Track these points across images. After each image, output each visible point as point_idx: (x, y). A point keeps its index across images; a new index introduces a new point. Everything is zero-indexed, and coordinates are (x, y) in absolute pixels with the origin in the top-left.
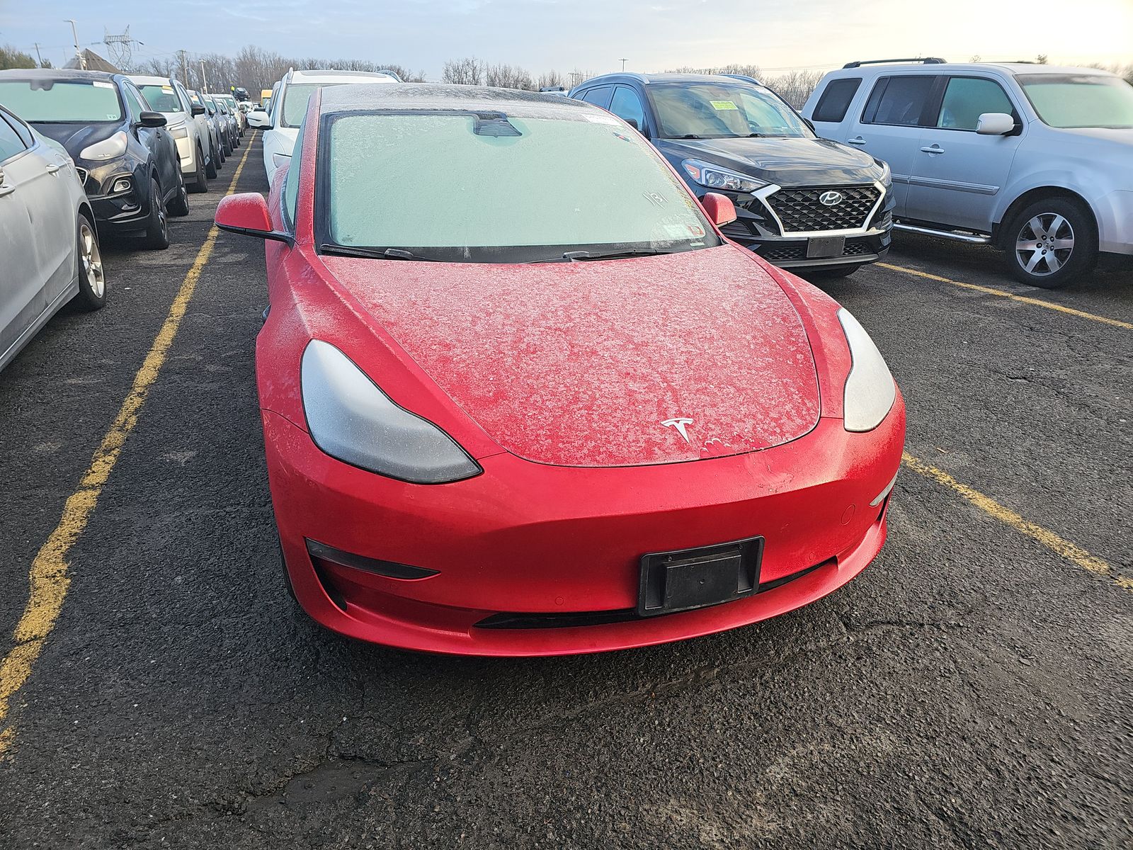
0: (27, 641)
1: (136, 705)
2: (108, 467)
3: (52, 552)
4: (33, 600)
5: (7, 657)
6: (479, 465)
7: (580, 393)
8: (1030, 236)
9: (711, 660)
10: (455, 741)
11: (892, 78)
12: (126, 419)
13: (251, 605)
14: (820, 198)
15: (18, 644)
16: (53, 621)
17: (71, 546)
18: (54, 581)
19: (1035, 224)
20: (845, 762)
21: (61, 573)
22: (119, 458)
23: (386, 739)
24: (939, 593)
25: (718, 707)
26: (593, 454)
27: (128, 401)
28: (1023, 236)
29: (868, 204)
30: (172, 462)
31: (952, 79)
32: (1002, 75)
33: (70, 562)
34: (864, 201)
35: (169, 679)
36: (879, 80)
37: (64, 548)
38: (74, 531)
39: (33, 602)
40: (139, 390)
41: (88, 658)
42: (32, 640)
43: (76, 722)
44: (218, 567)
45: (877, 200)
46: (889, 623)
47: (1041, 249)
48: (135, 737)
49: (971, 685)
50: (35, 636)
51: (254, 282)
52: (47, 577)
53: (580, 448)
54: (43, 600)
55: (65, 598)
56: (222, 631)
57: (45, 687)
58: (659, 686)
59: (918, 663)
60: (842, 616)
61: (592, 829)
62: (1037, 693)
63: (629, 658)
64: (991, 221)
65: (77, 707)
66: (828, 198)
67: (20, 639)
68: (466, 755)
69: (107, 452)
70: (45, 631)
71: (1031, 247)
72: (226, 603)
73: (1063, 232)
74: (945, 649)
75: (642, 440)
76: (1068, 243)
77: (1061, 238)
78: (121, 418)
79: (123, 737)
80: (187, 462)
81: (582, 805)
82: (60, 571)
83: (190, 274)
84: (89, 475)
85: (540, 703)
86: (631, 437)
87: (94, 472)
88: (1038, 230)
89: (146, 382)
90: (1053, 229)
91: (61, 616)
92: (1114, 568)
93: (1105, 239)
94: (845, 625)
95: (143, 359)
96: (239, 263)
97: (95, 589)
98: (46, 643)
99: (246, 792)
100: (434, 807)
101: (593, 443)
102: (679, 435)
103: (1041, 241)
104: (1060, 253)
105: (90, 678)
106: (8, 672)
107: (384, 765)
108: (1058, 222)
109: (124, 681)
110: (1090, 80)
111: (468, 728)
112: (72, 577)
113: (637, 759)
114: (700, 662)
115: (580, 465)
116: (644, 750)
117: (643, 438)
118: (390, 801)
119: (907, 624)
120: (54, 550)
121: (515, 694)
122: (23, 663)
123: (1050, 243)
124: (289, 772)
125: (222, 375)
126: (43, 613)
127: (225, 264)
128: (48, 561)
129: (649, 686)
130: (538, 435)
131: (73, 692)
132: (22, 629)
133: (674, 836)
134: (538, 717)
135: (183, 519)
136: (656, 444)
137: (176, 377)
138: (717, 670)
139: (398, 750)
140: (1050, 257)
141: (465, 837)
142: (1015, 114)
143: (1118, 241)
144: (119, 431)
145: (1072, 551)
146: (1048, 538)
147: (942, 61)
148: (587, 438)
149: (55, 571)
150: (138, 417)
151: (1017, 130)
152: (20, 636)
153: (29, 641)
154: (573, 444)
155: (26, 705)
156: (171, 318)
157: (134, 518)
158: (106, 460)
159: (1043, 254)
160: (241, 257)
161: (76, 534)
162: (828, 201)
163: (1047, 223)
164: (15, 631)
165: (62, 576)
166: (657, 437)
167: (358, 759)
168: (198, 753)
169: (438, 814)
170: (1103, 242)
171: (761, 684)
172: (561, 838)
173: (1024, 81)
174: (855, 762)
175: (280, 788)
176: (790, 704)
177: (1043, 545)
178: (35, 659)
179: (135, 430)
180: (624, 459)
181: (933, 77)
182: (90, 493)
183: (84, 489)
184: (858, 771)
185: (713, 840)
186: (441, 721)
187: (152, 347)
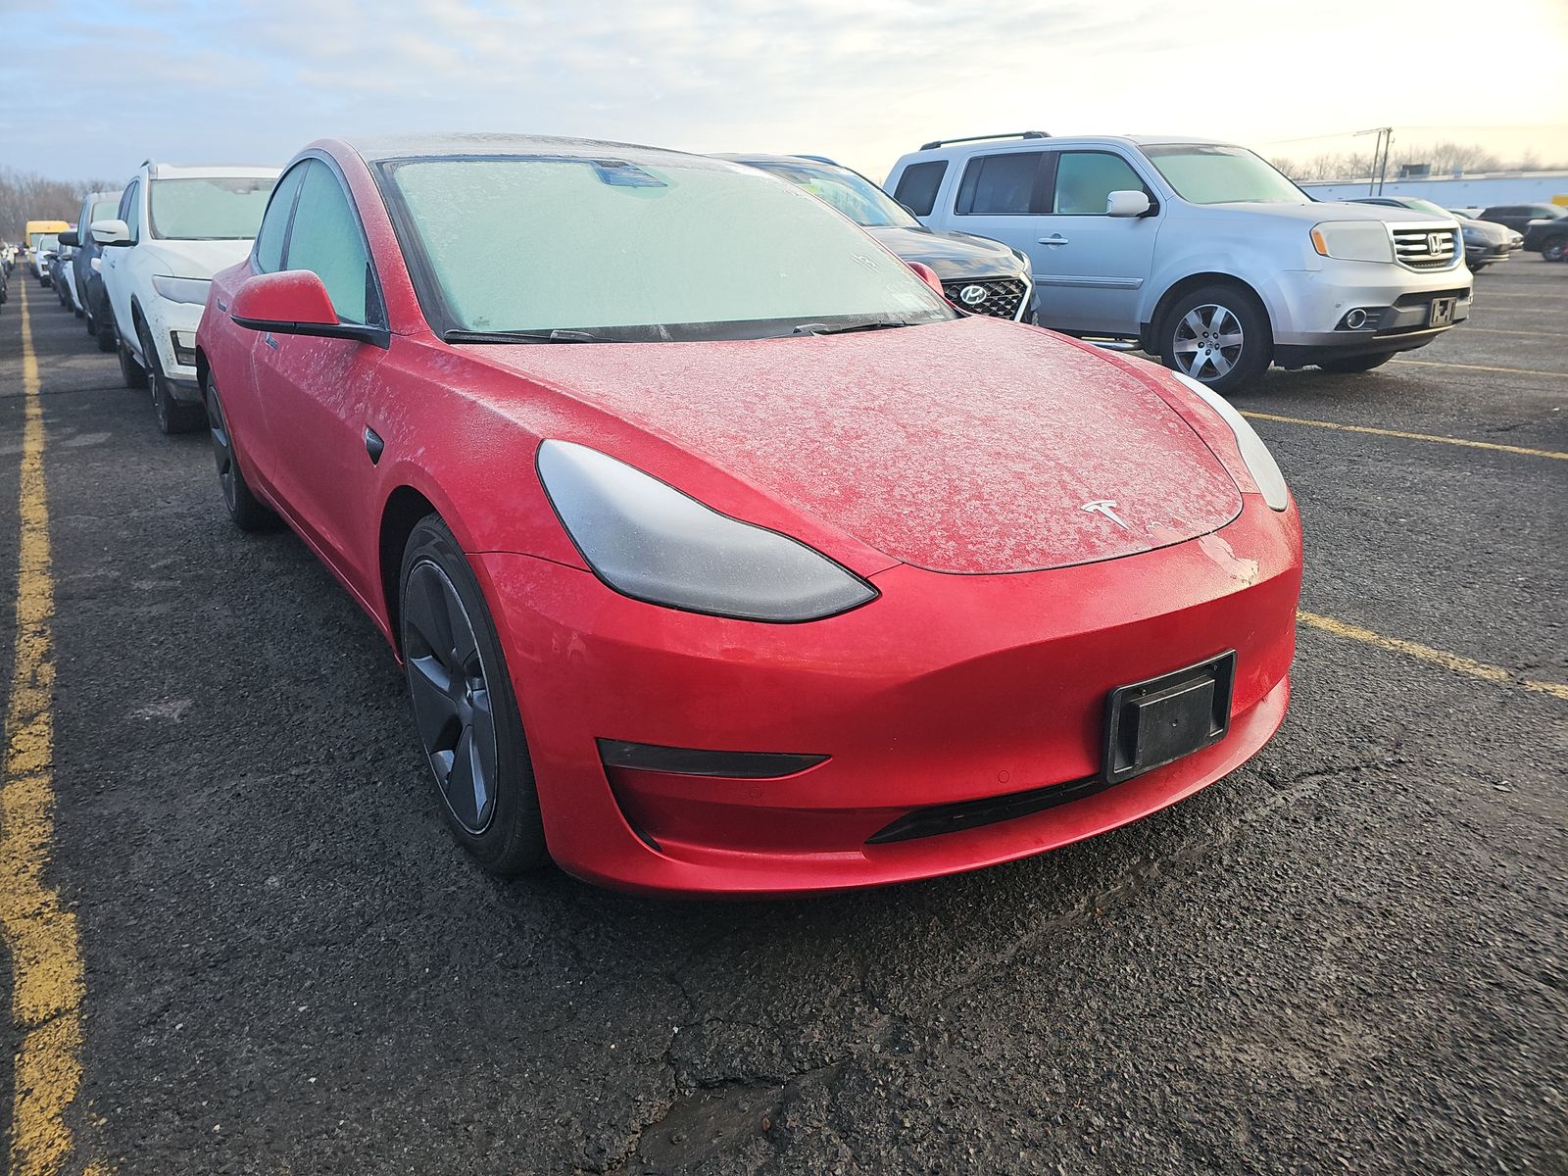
0: (45, 1022)
1: (313, 1080)
2: (44, 742)
3: (14, 878)
4: (20, 956)
5: (22, 1053)
6: (871, 586)
7: (954, 480)
8: (1189, 334)
9: (1142, 854)
10: (867, 1026)
11: (987, 157)
12: (34, 671)
13: (421, 899)
14: (962, 295)
15: (31, 1029)
16: (79, 981)
17: (45, 864)
18: (43, 921)
19: (1193, 319)
20: (1397, 942)
21: (49, 906)
22: (55, 724)
23: (760, 1044)
24: (1349, 729)
25: (1195, 909)
26: (1020, 552)
27: (21, 646)
28: (1180, 334)
29: (1015, 301)
30: (156, 719)
31: (1062, 155)
32: (1124, 146)
33: (59, 888)
34: (1010, 297)
35: (347, 1029)
36: (971, 160)
37: (33, 869)
38: (37, 841)
39: (21, 959)
40: (32, 627)
41: (181, 1025)
42: (54, 1017)
43: (217, 1127)
44: (331, 853)
45: (1023, 296)
46: (1317, 773)
47: (1204, 349)
48: (340, 1128)
49: (1466, 825)
50: (57, 1010)
51: (145, 467)
52: (26, 917)
53: (1000, 548)
54: (39, 952)
55: (80, 942)
56: (395, 942)
57: (124, 1085)
58: (1097, 898)
59: (1388, 811)
60: (1260, 773)
61: (1145, 1098)
62: (1542, 820)
63: (1036, 871)
64: (1138, 320)
65: (204, 1104)
66: (970, 294)
67: (31, 1020)
68: (896, 1041)
69: (28, 719)
70: (72, 998)
71: (1192, 348)
72: (378, 902)
73: (1228, 326)
74: (1405, 790)
75: (1072, 531)
76: (1236, 338)
77: (1226, 334)
78: (25, 669)
79: (319, 1133)
80: (182, 716)
81: (1110, 1071)
82: (46, 904)
83: (25, 465)
84: (13, 757)
85: (953, 950)
86: (1056, 529)
87: (20, 751)
88: (1198, 326)
89: (37, 616)
90: (1216, 324)
91: (89, 970)
92: (1513, 673)
93: (1280, 330)
94: (1271, 783)
95: (15, 584)
96: (102, 446)
97: (128, 920)
98: (85, 1017)
99: (583, 1170)
100: (902, 1122)
101: (1013, 541)
102: (1113, 522)
103: (1204, 340)
104: (1228, 352)
105: (201, 1055)
106: (37, 1075)
107: (777, 1082)
108: (1220, 314)
109: (267, 1047)
110: (1218, 149)
111: (874, 1004)
112: (73, 909)
113: (1139, 995)
114: (1129, 859)
115: (1011, 571)
116: (1141, 981)
117: (1071, 529)
118: (827, 1131)
119: (1339, 770)
120: (16, 875)
121: (911, 946)
122: (59, 1056)
123: (1214, 341)
124: (636, 1125)
125: (167, 591)
126: (52, 973)
127: (78, 448)
128: (13, 892)
129: (1084, 900)
130: (932, 538)
131: (182, 1082)
132: (24, 1003)
133: (1259, 1081)
134: (963, 971)
135: (227, 797)
136: (1092, 535)
137: (88, 604)
138: (1156, 865)
139: (787, 1055)
140: (1216, 357)
141: (975, 1153)
142: (1147, 190)
143: (1295, 331)
144: (30, 688)
145: (1456, 661)
146: (1418, 650)
147: (1046, 135)
148: (1001, 535)
149: (38, 905)
150: (53, 665)
151: (1154, 210)
152: (27, 1016)
153: (50, 1020)
154: (987, 544)
155: (104, 1121)
156: (28, 526)
157: (136, 807)
158: (33, 731)
159: (1207, 354)
160: (101, 437)
161: (42, 846)
162: (971, 299)
163: (1207, 317)
164: (14, 1009)
165: (53, 910)
166: (1088, 526)
167: (729, 1084)
168: (470, 1128)
169: (913, 1129)
170: (1277, 332)
171: (1226, 870)
172: (1112, 1121)
173: (1152, 152)
174: (1407, 940)
175: (631, 1152)
176: (1280, 887)
177: (1422, 660)
178: (79, 1045)
179: (60, 683)
180: (1064, 558)
181: (1040, 154)
182: (32, 782)
183: (18, 777)
184: (1418, 950)
185: (1312, 1076)
186: (827, 1003)
187: (19, 567)
